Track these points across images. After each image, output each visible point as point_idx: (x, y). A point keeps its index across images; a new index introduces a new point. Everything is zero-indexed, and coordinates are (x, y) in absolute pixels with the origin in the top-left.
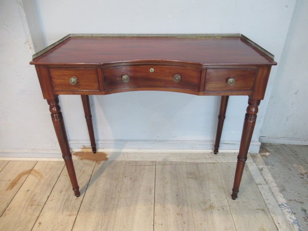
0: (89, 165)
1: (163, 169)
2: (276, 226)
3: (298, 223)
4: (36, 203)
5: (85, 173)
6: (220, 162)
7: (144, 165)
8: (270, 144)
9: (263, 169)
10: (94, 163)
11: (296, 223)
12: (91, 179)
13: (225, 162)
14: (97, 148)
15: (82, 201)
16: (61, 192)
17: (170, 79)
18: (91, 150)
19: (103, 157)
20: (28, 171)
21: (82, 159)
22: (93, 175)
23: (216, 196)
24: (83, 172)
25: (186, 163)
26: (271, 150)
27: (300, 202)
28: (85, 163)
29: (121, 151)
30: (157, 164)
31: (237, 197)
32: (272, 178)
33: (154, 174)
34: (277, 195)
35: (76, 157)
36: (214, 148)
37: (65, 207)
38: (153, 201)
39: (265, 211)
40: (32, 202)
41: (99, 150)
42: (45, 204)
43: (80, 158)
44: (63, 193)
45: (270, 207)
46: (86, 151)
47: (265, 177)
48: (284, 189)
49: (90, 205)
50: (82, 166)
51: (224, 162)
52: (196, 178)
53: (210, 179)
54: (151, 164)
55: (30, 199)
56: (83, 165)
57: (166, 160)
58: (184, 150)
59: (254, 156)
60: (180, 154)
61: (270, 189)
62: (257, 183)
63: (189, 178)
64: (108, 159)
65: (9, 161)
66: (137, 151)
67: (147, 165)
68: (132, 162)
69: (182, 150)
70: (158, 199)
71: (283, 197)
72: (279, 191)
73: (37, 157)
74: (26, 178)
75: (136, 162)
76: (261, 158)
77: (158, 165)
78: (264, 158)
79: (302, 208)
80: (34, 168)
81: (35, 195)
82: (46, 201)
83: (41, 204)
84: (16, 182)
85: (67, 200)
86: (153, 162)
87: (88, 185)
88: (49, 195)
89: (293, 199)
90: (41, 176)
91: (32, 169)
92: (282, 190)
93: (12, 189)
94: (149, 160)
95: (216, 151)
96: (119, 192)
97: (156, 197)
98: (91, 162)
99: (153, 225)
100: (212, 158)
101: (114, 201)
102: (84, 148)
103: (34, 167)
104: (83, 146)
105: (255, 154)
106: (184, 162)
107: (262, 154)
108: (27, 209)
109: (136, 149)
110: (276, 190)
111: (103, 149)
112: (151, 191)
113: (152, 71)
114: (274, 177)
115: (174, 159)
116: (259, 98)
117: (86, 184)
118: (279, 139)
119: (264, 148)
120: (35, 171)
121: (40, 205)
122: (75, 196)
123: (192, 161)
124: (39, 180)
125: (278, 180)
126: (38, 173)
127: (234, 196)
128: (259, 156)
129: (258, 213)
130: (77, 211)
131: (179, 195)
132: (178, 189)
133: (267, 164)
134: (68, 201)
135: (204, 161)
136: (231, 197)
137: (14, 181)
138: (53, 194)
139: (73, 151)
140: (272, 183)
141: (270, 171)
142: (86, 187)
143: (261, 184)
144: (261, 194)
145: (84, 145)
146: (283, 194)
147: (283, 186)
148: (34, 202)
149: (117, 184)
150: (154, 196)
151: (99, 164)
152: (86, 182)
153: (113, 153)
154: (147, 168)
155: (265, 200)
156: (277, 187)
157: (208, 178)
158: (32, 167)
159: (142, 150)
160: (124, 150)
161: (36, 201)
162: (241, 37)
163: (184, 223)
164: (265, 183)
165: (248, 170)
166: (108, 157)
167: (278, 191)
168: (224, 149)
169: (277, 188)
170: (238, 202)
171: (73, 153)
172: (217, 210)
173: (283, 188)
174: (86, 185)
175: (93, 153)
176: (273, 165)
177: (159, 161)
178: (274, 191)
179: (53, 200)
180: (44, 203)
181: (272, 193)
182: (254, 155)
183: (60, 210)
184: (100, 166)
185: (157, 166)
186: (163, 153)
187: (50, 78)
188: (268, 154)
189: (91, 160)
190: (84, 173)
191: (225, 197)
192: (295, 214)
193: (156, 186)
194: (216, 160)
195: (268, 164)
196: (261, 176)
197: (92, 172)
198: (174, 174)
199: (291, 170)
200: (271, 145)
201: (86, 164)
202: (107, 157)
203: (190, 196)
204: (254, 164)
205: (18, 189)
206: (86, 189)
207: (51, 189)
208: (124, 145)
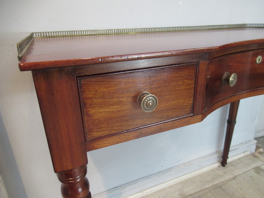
6: (237, 174)
13: (242, 173)
25: (209, 190)
51: (240, 173)
57: (182, 194)
60: (191, 181)
76: (261, 156)
95: (224, 162)
100: (225, 172)
105: (253, 153)
107: (258, 151)
109: (137, 193)
113: (259, 60)
123: (211, 185)
128: (257, 154)
135: (223, 180)
159: (146, 191)
182: (253, 155)
188: (262, 150)
194: (232, 174)
208: (121, 194)
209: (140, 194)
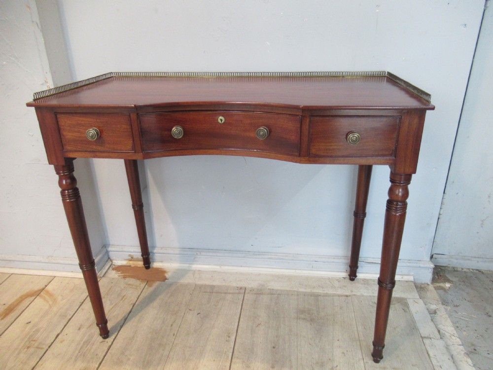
0: (134, 287)
1: (255, 301)
4: (36, 345)
5: (124, 301)
6: (358, 294)
7: (226, 293)
8: (454, 268)
9: (438, 312)
10: (143, 285)
12: (133, 310)
13: (368, 295)
14: (151, 260)
15: (110, 346)
16: (79, 329)
17: (252, 134)
18: (141, 264)
19: (160, 275)
20: (36, 292)
22: (136, 304)
23: (343, 353)
25: (298, 294)
26: (454, 279)
28: (129, 283)
29: (191, 267)
30: (246, 291)
31: (382, 358)
32: (453, 328)
33: (240, 308)
34: (461, 361)
35: (116, 274)
36: (349, 269)
37: (81, 355)
38: (231, 354)
40: (30, 342)
41: (156, 265)
42: (49, 347)
43: (123, 274)
44: (82, 330)
46: (134, 264)
47: (440, 326)
48: (475, 350)
49: (123, 353)
50: (123, 287)
51: (365, 294)
52: (312, 320)
53: (336, 323)
54: (237, 291)
55: (28, 336)
56: (125, 287)
57: (263, 285)
58: (297, 271)
59: (421, 288)
60: (290, 278)
61: (447, 347)
62: (422, 336)
63: (300, 318)
64: (166, 279)
65: (12, 274)
66: (217, 268)
67: (230, 293)
68: (206, 286)
69: (294, 271)
70: (240, 352)
71: (472, 365)
72: (465, 353)
73: (55, 270)
74: (30, 302)
75: (212, 287)
76: (435, 291)
77: (249, 293)
78: (441, 292)
80: (46, 288)
81: (38, 331)
82: (52, 341)
83: (44, 346)
84: (14, 308)
85: (87, 342)
86: (241, 288)
87: (125, 320)
88: (58, 332)
90: (55, 301)
91: (43, 289)
92: (471, 352)
93: (5, 319)
94: (234, 284)
95: (353, 275)
96: (174, 334)
97: (236, 348)
98: (138, 282)
100: (345, 286)
101: (163, 350)
102: (132, 259)
103: (46, 286)
104: (130, 255)
105: (425, 284)
106: (294, 291)
107: (438, 285)
108: (19, 354)
109: (215, 265)
110: (459, 350)
111: (162, 262)
112: (229, 337)
113: (221, 120)
114: (458, 327)
115: (277, 286)
116: (408, 171)
117: (124, 317)
118: (469, 260)
119: (442, 274)
120: (47, 292)
121: (42, 349)
122: (101, 337)
123: (308, 290)
124: (50, 307)
125: (465, 333)
126: (51, 295)
127: (377, 356)
128: (431, 287)
130: (98, 363)
131: (277, 346)
132: (277, 336)
133: (444, 302)
134: (87, 345)
135: (331, 291)
136: (372, 358)
137: (11, 305)
138: (66, 331)
139: (113, 263)
140: (453, 337)
141: (450, 316)
142: (123, 322)
143: (430, 338)
144: (429, 355)
145: (132, 254)
146: (472, 359)
147: (473, 345)
148: (33, 343)
149: (175, 322)
150: (233, 347)
151: (150, 286)
152: (123, 315)
153: (177, 270)
154: (229, 297)
156: (462, 345)
157: (334, 320)
158: (44, 286)
159: (226, 267)
160: (196, 267)
161: (36, 340)
162: (387, 77)
164: (439, 336)
165: (407, 310)
166: (167, 275)
168: (367, 273)
169: (461, 347)
170: (384, 368)
171: (114, 267)
173: (473, 347)
174: (122, 320)
175: (144, 269)
176: (457, 306)
177: (252, 287)
178: (455, 353)
179: (64, 340)
180: (49, 345)
181: (452, 356)
182: (422, 286)
183: (71, 358)
184: (151, 289)
185: (246, 295)
186: (260, 274)
187: (59, 130)
188: (448, 285)
189: (139, 279)
190: (123, 299)
191: (361, 357)
193: (239, 329)
194: (352, 291)
195: (448, 303)
196: (432, 324)
197: (136, 299)
198: (273, 311)
199: (490, 316)
200: (454, 270)
202: (165, 276)
203: (296, 351)
204: (421, 301)
205: (13, 319)
206: (121, 327)
207: (65, 323)
208: (195, 257)
209: (218, 267)
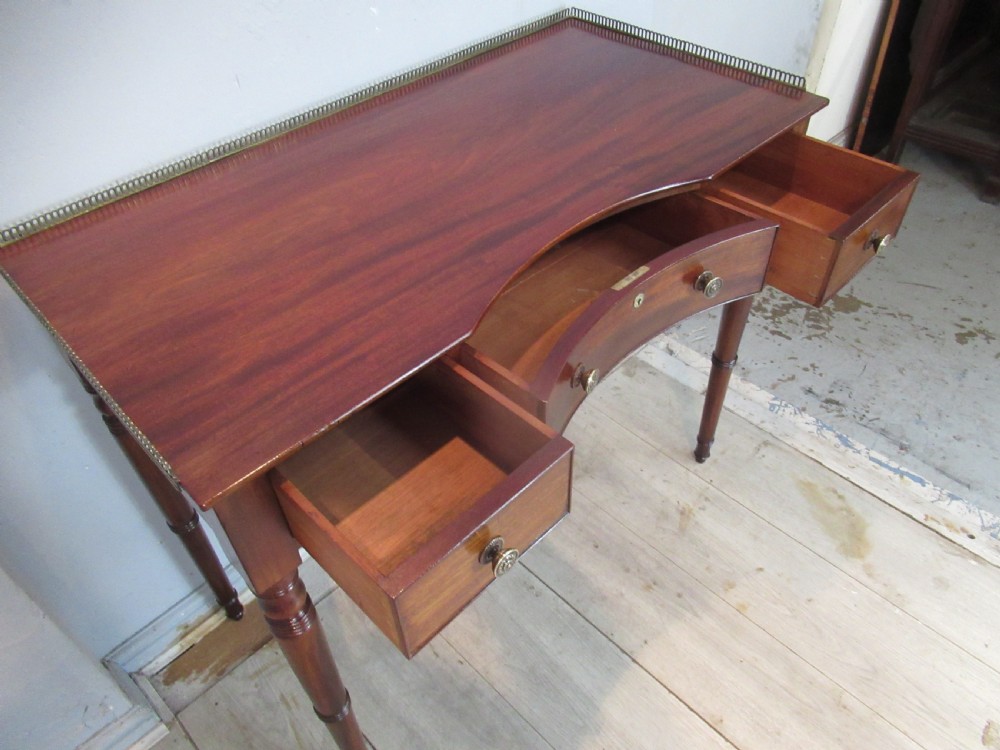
0: (272, 668)
2: (812, 458)
3: (825, 426)
5: (296, 704)
9: (673, 348)
11: (822, 428)
21: (221, 673)
23: (665, 481)
24: (287, 704)
27: (789, 379)
32: (705, 359)
34: (748, 392)
35: (189, 683)
38: (566, 605)
39: (770, 444)
45: (768, 427)
46: (198, 636)
48: (744, 369)
50: (253, 689)
53: (613, 450)
56: (256, 686)
62: (701, 392)
71: (759, 389)
72: (742, 380)
79: (803, 388)
89: (776, 381)
96: (459, 661)
97: (560, 593)
98: (266, 655)
99: (634, 661)
101: (482, 696)
102: (187, 630)
104: (178, 628)
112: (532, 588)
129: (764, 456)
131: (598, 542)
132: (581, 530)
136: (694, 460)
139: (149, 674)
141: (687, 345)
145: (185, 621)
146: (753, 383)
150: (554, 595)
155: (750, 420)
157: (608, 449)
163: (679, 596)
167: (739, 381)
171: (163, 677)
172: (702, 512)
173: (740, 368)
175: (231, 622)
176: (680, 327)
189: (258, 648)
190: (292, 704)
191: (684, 469)
192: (804, 410)
193: (529, 566)
201: (257, 673)
203: (621, 526)
